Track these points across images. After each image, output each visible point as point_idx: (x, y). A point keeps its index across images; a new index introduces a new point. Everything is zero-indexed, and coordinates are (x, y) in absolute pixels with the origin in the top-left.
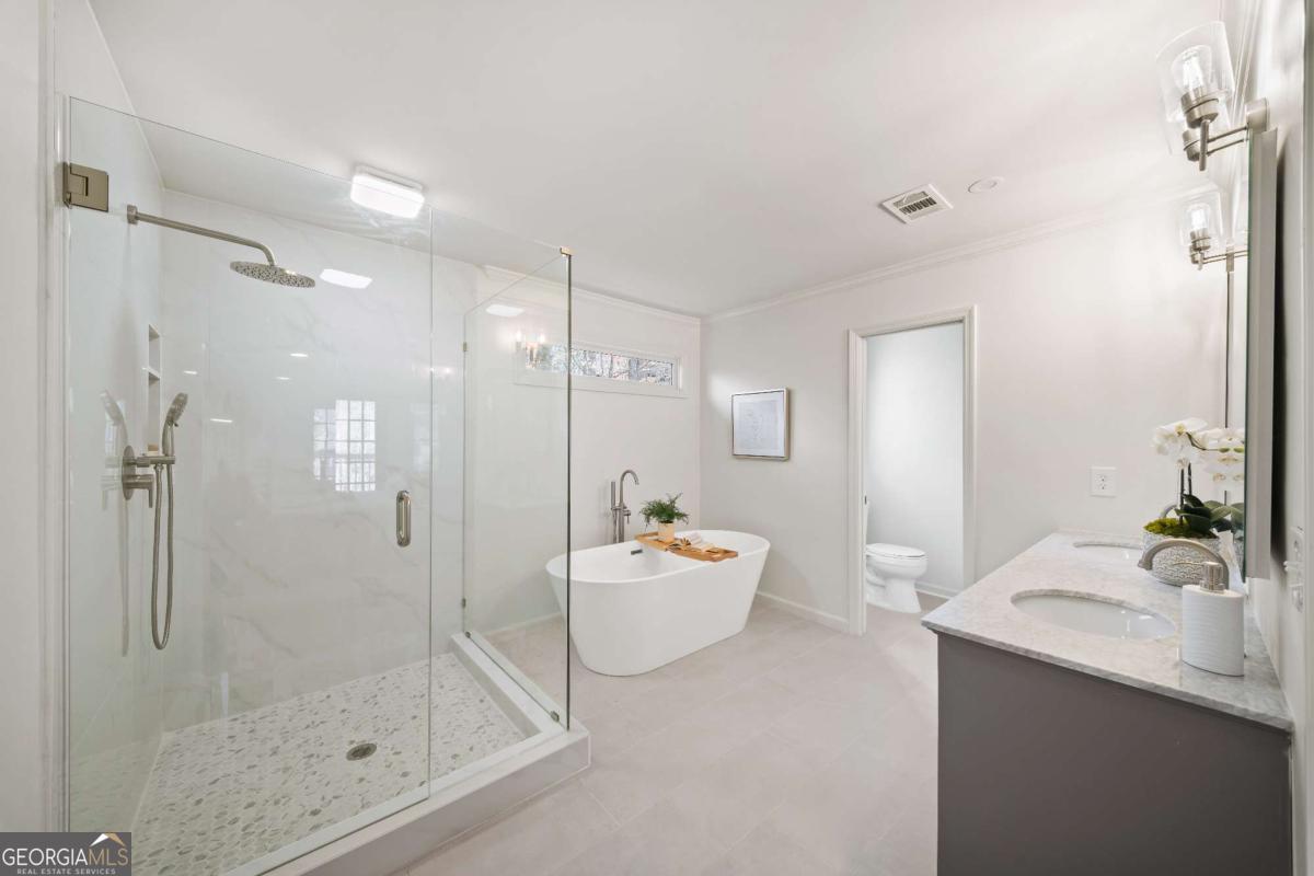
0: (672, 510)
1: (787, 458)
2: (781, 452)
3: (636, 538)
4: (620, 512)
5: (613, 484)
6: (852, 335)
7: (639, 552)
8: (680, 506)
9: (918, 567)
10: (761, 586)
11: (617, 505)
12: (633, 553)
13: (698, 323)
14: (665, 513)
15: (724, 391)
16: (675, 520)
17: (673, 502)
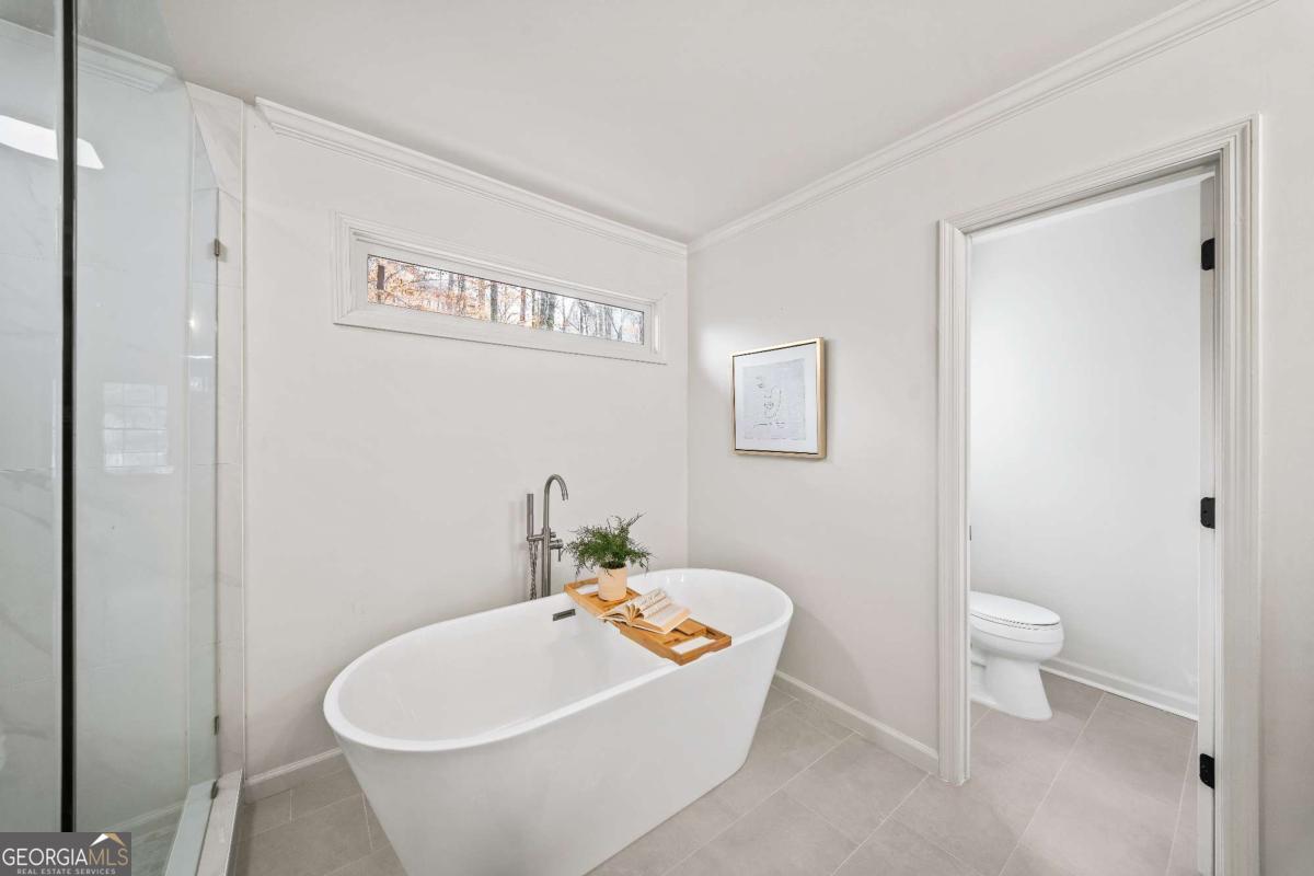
0: (623, 545)
1: (821, 455)
2: (811, 444)
3: (565, 589)
4: (542, 542)
5: (530, 497)
6: (946, 228)
7: (571, 613)
8: (637, 539)
9: (1048, 643)
10: (783, 662)
11: (537, 531)
12: (558, 617)
13: (685, 253)
14: (611, 550)
15: (720, 350)
16: (628, 562)
17: (624, 530)
